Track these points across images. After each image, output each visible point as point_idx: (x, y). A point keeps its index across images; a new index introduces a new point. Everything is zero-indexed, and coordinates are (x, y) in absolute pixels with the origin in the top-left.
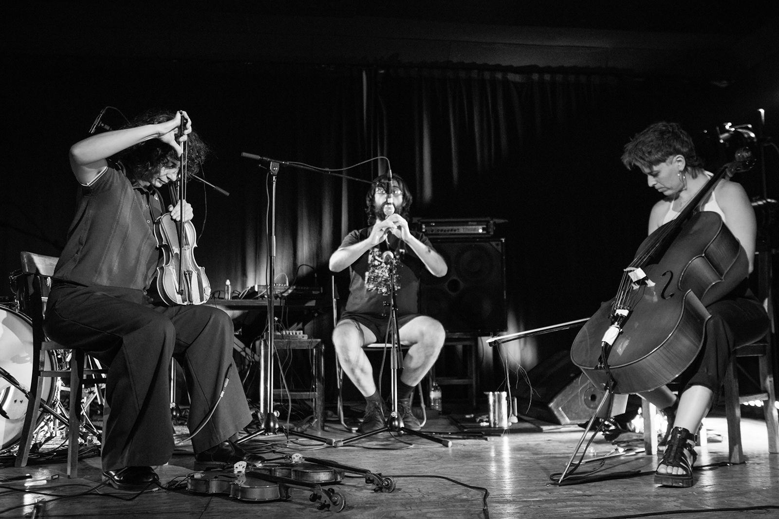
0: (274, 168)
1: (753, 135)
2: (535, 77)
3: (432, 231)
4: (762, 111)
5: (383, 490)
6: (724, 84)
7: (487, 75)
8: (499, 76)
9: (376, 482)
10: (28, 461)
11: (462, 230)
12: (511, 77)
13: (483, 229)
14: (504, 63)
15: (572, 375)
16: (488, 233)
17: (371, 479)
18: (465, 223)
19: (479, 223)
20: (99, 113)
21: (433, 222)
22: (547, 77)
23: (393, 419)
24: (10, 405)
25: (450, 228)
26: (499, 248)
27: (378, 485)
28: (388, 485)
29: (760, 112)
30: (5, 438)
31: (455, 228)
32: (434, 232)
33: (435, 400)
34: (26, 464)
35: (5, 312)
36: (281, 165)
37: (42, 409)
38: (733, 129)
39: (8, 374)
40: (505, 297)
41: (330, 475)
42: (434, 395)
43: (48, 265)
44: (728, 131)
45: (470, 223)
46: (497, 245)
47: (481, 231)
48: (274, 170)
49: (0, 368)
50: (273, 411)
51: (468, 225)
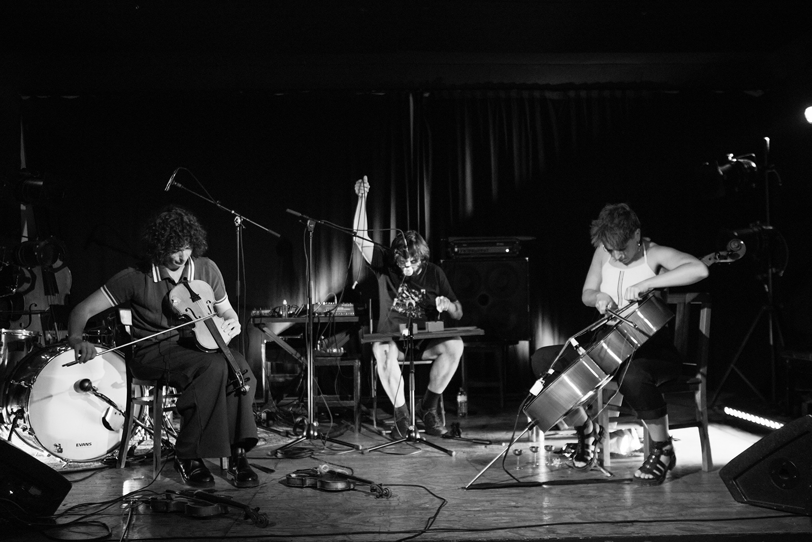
0: (311, 225)
1: (754, 165)
2: (572, 94)
3: (464, 251)
4: (767, 139)
5: (383, 496)
6: (758, 93)
7: (526, 94)
8: (537, 94)
9: (378, 491)
12: (549, 95)
13: (510, 249)
14: (542, 81)
16: (514, 252)
17: (375, 488)
18: (494, 244)
20: (172, 174)
21: (464, 243)
22: (583, 94)
24: (112, 417)
25: (481, 248)
26: (524, 266)
27: (379, 493)
28: (386, 493)
29: (765, 140)
30: (108, 446)
31: (485, 248)
32: (466, 252)
33: (461, 403)
34: (124, 466)
36: (317, 223)
37: (134, 424)
38: (735, 160)
39: (109, 399)
40: (528, 310)
41: (346, 484)
42: (461, 399)
44: (731, 162)
45: (498, 244)
46: (522, 263)
47: (507, 251)
48: (311, 227)
49: (102, 395)
50: (313, 422)
51: (496, 246)
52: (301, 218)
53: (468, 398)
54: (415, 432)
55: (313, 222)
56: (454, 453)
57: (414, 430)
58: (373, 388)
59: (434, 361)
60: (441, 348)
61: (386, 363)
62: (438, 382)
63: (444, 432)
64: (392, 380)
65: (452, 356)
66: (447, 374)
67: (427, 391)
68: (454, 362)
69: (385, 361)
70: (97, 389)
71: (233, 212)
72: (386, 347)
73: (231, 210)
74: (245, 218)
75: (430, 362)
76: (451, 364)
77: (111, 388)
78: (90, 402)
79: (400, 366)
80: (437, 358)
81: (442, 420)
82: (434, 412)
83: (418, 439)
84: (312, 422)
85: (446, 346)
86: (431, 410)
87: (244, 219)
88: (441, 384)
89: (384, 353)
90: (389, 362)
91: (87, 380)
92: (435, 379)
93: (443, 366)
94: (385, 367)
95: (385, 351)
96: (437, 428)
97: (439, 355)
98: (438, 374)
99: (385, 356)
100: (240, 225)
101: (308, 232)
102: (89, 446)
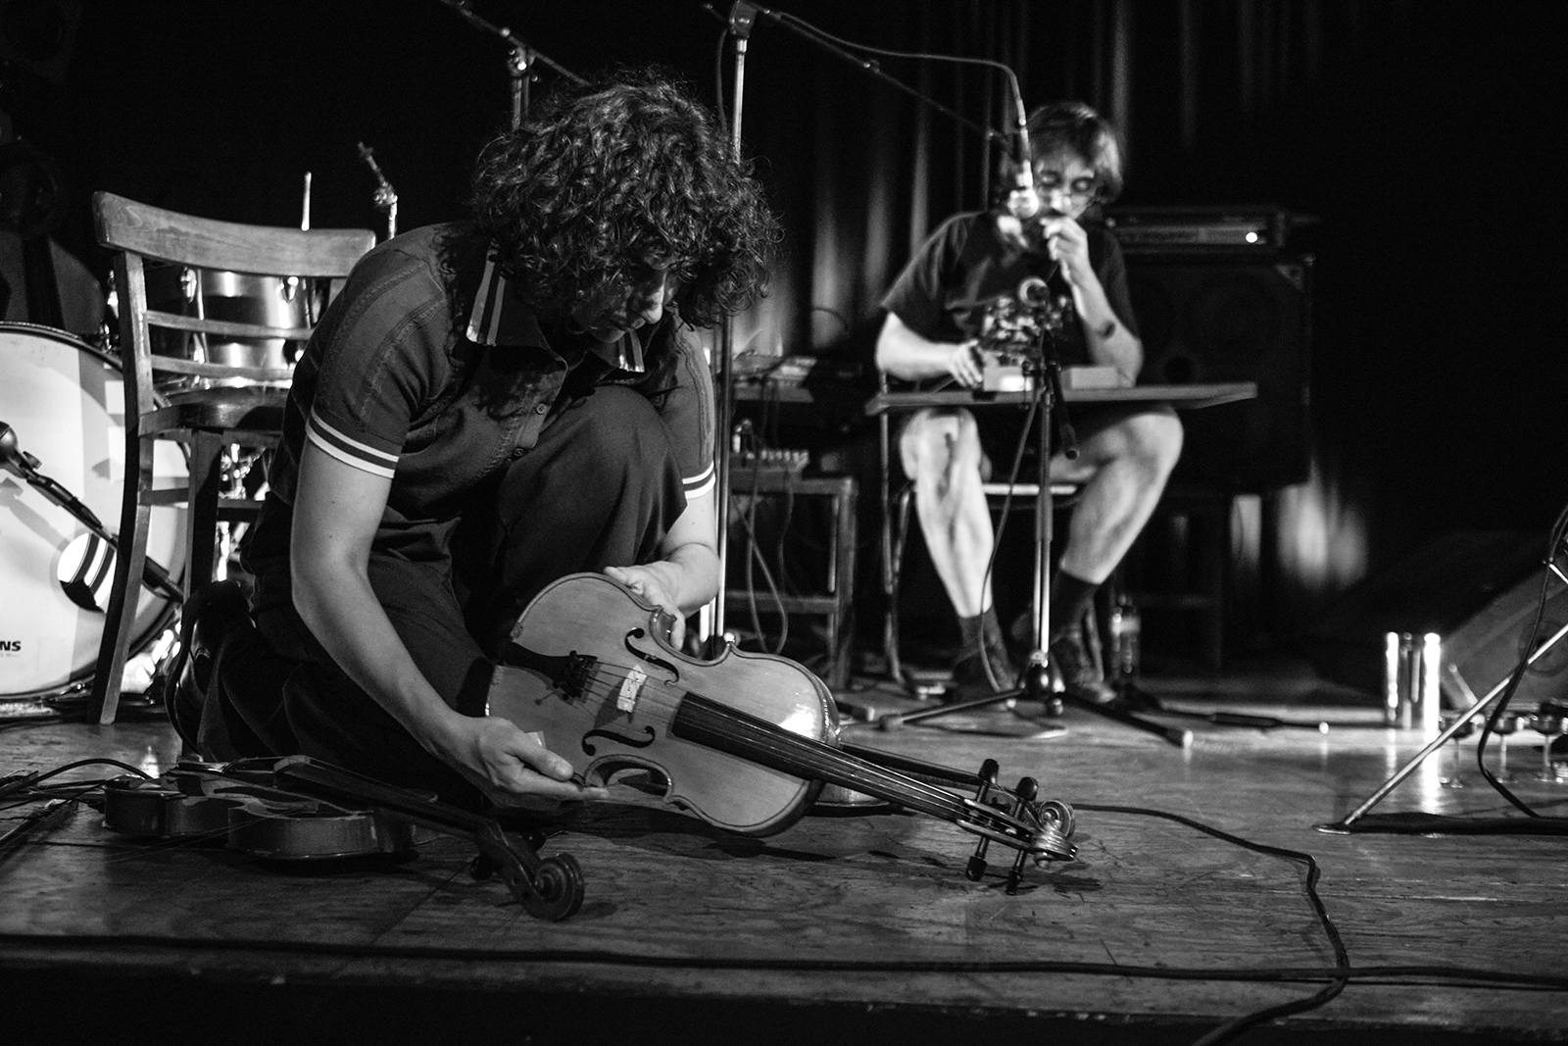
0: (742, 17)
3: (1132, 236)
10: (117, 711)
11: (1203, 234)
13: (1259, 233)
15: (1487, 587)
16: (1272, 242)
18: (1214, 219)
19: (1248, 218)
21: (1133, 215)
23: (1038, 670)
25: (1175, 229)
26: (1298, 281)
30: (73, 663)
31: (1187, 229)
32: (1137, 239)
33: (1123, 637)
34: (112, 719)
35: (75, 352)
42: (1122, 625)
43: (163, 231)
45: (1224, 218)
46: (1293, 273)
47: (1252, 237)
48: (741, 24)
49: (50, 481)
50: (725, 632)
51: (1221, 222)
53: (1143, 625)
54: (1049, 671)
55: (748, 8)
56: (1188, 738)
57: (1045, 664)
58: (889, 568)
59: (1081, 486)
60: (1113, 440)
61: (947, 473)
62: (1098, 545)
63: (1107, 696)
64: (962, 530)
65: (1146, 462)
66: (1127, 522)
68: (1152, 480)
69: (943, 468)
70: (37, 463)
71: (506, 32)
72: (950, 425)
73: (502, 26)
74: (540, 56)
75: (1070, 490)
76: (1142, 490)
77: (94, 475)
78: (23, 513)
80: (1094, 479)
81: (1093, 666)
82: (1076, 636)
83: (1059, 693)
84: (721, 632)
85: (1131, 436)
86: (1069, 631)
87: (536, 59)
88: (1106, 553)
89: (943, 441)
90: (956, 470)
92: (1089, 538)
93: (1117, 496)
94: (944, 484)
95: (948, 437)
96: (1085, 686)
97: (1103, 463)
98: (1099, 523)
99: (945, 453)
100: (524, 74)
101: (732, 42)
102: (10, 652)
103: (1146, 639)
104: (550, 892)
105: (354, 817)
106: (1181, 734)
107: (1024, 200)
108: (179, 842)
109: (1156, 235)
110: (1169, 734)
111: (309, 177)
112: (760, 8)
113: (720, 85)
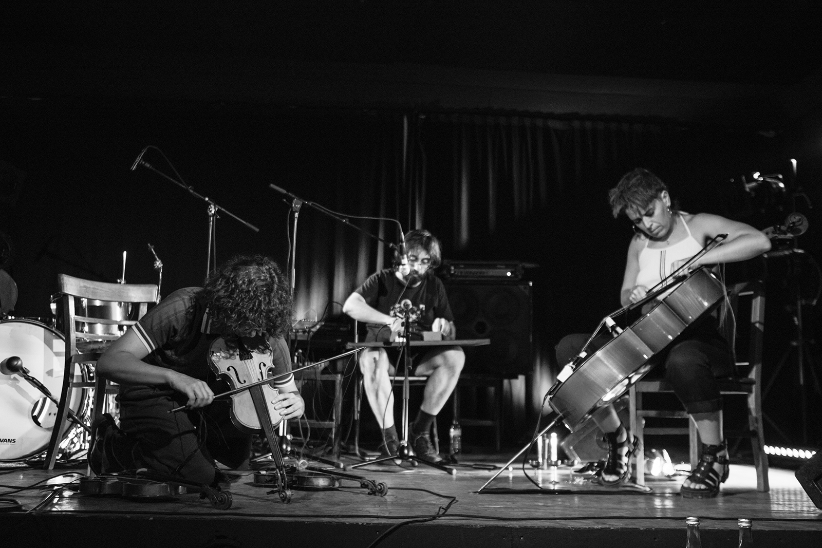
0: (297, 205)
1: (782, 185)
2: (576, 124)
3: (461, 272)
4: (794, 162)
5: (376, 494)
7: (528, 122)
8: (539, 122)
9: (371, 487)
11: (492, 272)
12: (552, 124)
13: (512, 273)
14: (545, 110)
16: (516, 276)
17: (366, 484)
18: (494, 267)
19: (508, 267)
20: (141, 152)
21: (462, 264)
22: (588, 125)
24: (45, 418)
25: (480, 270)
26: (527, 292)
27: (371, 490)
28: (380, 489)
29: (791, 163)
31: (484, 270)
32: (463, 274)
33: (455, 437)
34: (52, 468)
35: (43, 329)
36: (303, 204)
37: (71, 419)
38: (761, 179)
39: (42, 385)
40: (531, 340)
41: (329, 481)
42: (453, 432)
43: (82, 287)
44: (756, 180)
45: (498, 266)
46: (525, 288)
47: (509, 274)
48: (297, 207)
49: (33, 378)
50: (287, 434)
51: (497, 268)
52: (285, 196)
54: (407, 448)
55: (299, 201)
56: (454, 471)
57: (406, 445)
58: (356, 410)
59: (428, 377)
60: (438, 360)
61: (375, 372)
62: (434, 400)
63: (438, 459)
64: (381, 394)
65: (451, 368)
66: (445, 391)
67: (419, 413)
68: (453, 375)
69: (373, 371)
70: (29, 371)
71: (207, 199)
72: (376, 354)
73: (205, 197)
74: (220, 208)
75: (425, 378)
76: (450, 379)
77: (46, 375)
78: (20, 390)
79: (391, 381)
80: (432, 374)
81: (435, 448)
82: (427, 436)
84: (285, 434)
85: (445, 358)
86: (424, 434)
87: (218, 209)
88: (437, 403)
89: (373, 360)
90: (378, 371)
91: (17, 358)
92: (430, 397)
93: (440, 381)
94: (374, 377)
95: (375, 359)
96: (430, 455)
97: (435, 368)
98: (434, 391)
99: (374, 365)
100: (213, 215)
101: (293, 213)
102: (12, 443)
103: (464, 438)
104: (222, 502)
105: (164, 484)
106: (451, 470)
107: (404, 269)
108: (105, 496)
109: (471, 272)
110: (448, 470)
111: (125, 253)
112: (304, 201)
113: (288, 229)
